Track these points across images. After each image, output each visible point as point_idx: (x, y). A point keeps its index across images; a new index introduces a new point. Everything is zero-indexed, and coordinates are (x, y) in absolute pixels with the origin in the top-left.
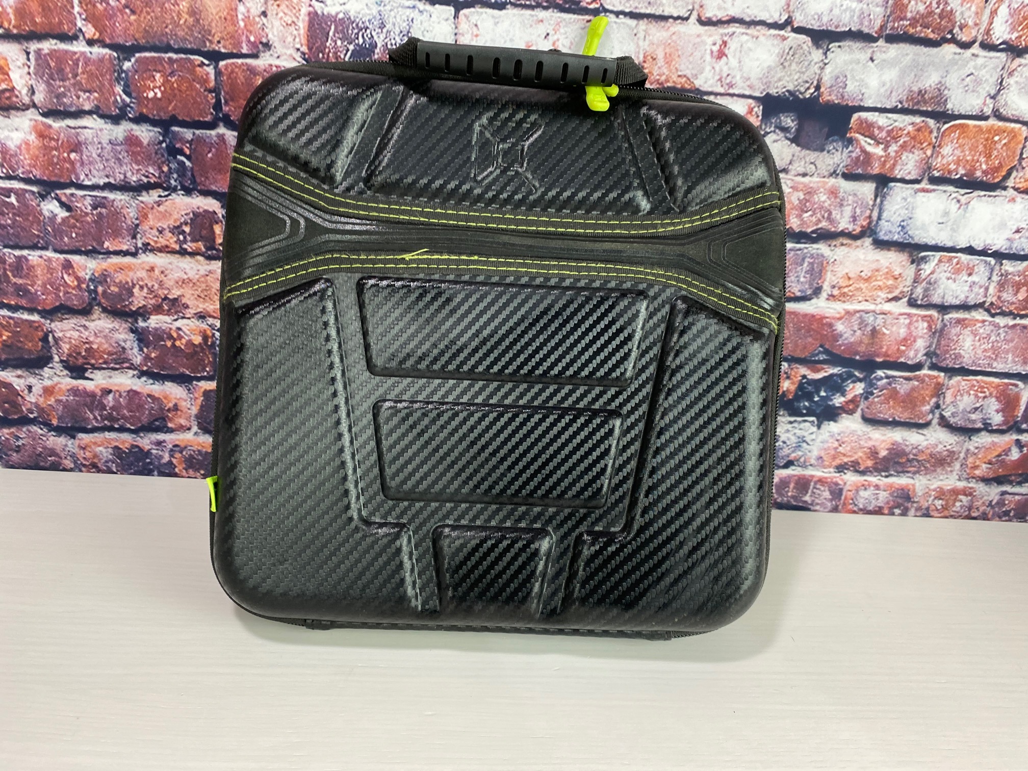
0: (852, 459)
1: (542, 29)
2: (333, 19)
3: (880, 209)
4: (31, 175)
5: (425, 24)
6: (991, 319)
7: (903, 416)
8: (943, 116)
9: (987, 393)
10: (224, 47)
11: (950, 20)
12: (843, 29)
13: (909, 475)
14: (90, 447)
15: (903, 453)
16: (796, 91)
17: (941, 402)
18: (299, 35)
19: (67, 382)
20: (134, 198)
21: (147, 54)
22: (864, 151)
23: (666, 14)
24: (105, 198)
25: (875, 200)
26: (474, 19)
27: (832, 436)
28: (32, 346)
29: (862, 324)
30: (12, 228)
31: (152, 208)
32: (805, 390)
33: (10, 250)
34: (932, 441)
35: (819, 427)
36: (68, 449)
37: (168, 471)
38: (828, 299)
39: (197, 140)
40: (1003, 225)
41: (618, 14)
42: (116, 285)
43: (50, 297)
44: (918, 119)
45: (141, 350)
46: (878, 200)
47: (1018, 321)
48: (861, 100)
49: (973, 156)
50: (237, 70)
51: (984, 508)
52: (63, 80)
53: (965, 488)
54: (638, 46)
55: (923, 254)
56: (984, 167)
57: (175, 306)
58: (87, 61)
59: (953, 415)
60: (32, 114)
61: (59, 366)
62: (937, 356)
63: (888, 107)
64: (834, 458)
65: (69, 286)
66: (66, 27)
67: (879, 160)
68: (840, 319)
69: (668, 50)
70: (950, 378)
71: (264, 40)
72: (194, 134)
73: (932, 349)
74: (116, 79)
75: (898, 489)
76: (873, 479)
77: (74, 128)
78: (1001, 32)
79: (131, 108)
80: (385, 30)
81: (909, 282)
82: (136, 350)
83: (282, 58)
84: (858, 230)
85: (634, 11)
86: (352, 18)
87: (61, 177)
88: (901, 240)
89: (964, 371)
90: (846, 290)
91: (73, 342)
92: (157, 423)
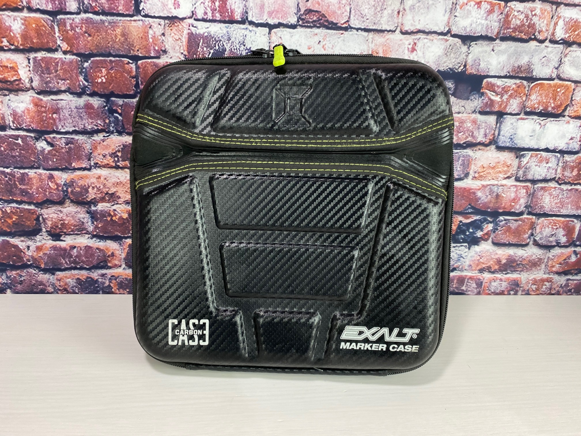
0: (487, 265)
1: (317, 39)
2: (202, 36)
3: (499, 130)
4: (30, 127)
5: (253, 38)
6: (559, 186)
7: (514, 241)
8: (531, 79)
9: (558, 226)
10: (141, 53)
11: (533, 28)
12: (477, 35)
13: (518, 272)
14: (63, 279)
15: (514, 261)
16: (453, 68)
17: (534, 232)
18: (183, 45)
19: (50, 243)
20: (89, 138)
21: (98, 58)
22: (490, 99)
23: (383, 29)
24: (73, 138)
25: (497, 125)
26: (279, 34)
27: (476, 253)
28: (30, 224)
29: (491, 192)
30: (19, 157)
31: (100, 143)
32: (462, 228)
33: (18, 170)
34: (530, 253)
35: (469, 249)
36: (50, 281)
37: (108, 291)
38: (472, 179)
39: (125, 105)
40: (563, 136)
41: (357, 29)
42: (79, 187)
43: (40, 195)
44: (518, 81)
45: (93, 223)
46: (498, 125)
47: (573, 187)
48: (488, 72)
49: (547, 100)
50: (148, 65)
51: (558, 288)
52: (49, 74)
53: (548, 278)
54: (369, 46)
55: (522, 153)
56: (553, 105)
57: (113, 197)
58: (63, 63)
59: (541, 239)
60: (31, 93)
61: (45, 234)
62: (531, 207)
63: (502, 75)
64: (478, 265)
65: (52, 189)
66: (51, 44)
67: (498, 103)
68: (479, 189)
69: (384, 48)
70: (538, 219)
71: (163, 49)
72: (124, 101)
73: (528, 204)
74: (80, 72)
75: (512, 280)
76: (499, 276)
77: (56, 100)
78: (560, 34)
79: (88, 88)
80: (230, 42)
81: (515, 169)
82: (90, 223)
83: (173, 58)
84: (488, 141)
85: (367, 28)
86: (212, 36)
87: (48, 127)
88: (511, 146)
89: (546, 215)
90: (482, 174)
91: (54, 220)
92: (102, 264)
